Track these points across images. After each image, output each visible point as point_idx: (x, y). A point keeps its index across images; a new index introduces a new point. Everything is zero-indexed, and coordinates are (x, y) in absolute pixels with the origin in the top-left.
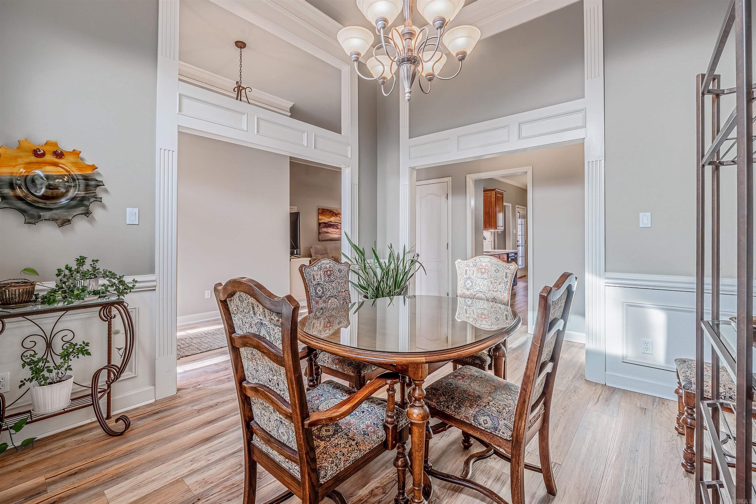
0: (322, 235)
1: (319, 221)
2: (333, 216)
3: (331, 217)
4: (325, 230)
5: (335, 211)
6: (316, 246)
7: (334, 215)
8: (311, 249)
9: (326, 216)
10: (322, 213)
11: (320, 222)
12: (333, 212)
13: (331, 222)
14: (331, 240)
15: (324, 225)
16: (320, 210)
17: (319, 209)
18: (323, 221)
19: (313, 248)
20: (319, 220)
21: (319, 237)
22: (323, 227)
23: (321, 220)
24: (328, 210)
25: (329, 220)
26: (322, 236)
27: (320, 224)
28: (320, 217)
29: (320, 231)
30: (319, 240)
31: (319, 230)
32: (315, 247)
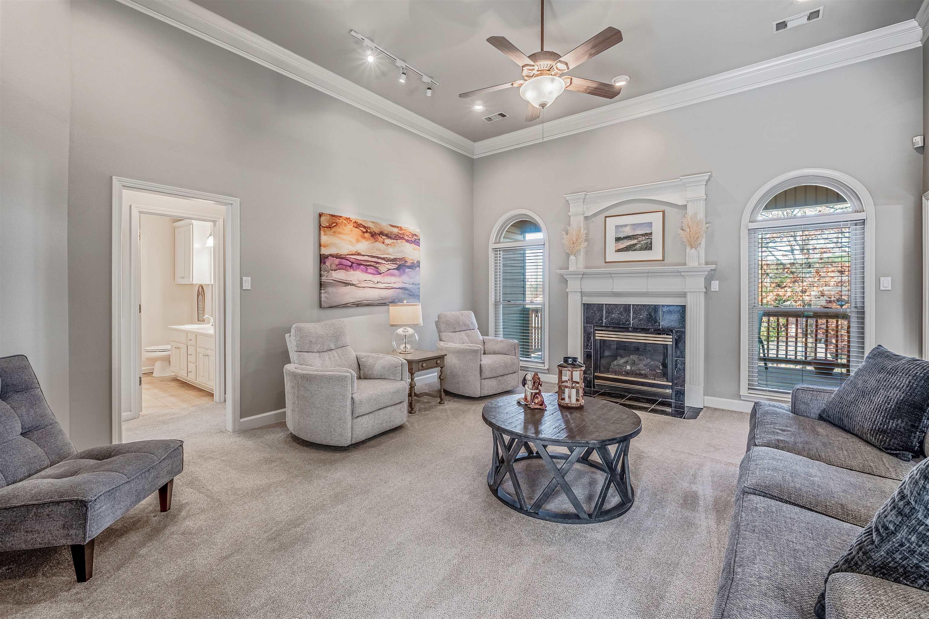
0: (330, 289)
1: (320, 250)
2: (365, 238)
3: (358, 241)
4: (340, 275)
5: (371, 225)
6: (302, 325)
7: (367, 235)
8: (287, 335)
9: (342, 236)
10: (329, 227)
11: (325, 251)
12: (365, 227)
13: (359, 254)
14: (358, 305)
15: (337, 261)
16: (323, 218)
17: (320, 215)
18: (334, 251)
19: (293, 331)
20: (320, 246)
21: (320, 297)
22: (334, 267)
23: (325, 246)
24: (348, 220)
25: (354, 249)
26: (328, 295)
27: (323, 259)
28: (324, 238)
29: (324, 279)
30: (321, 306)
31: (321, 276)
32: (299, 330)
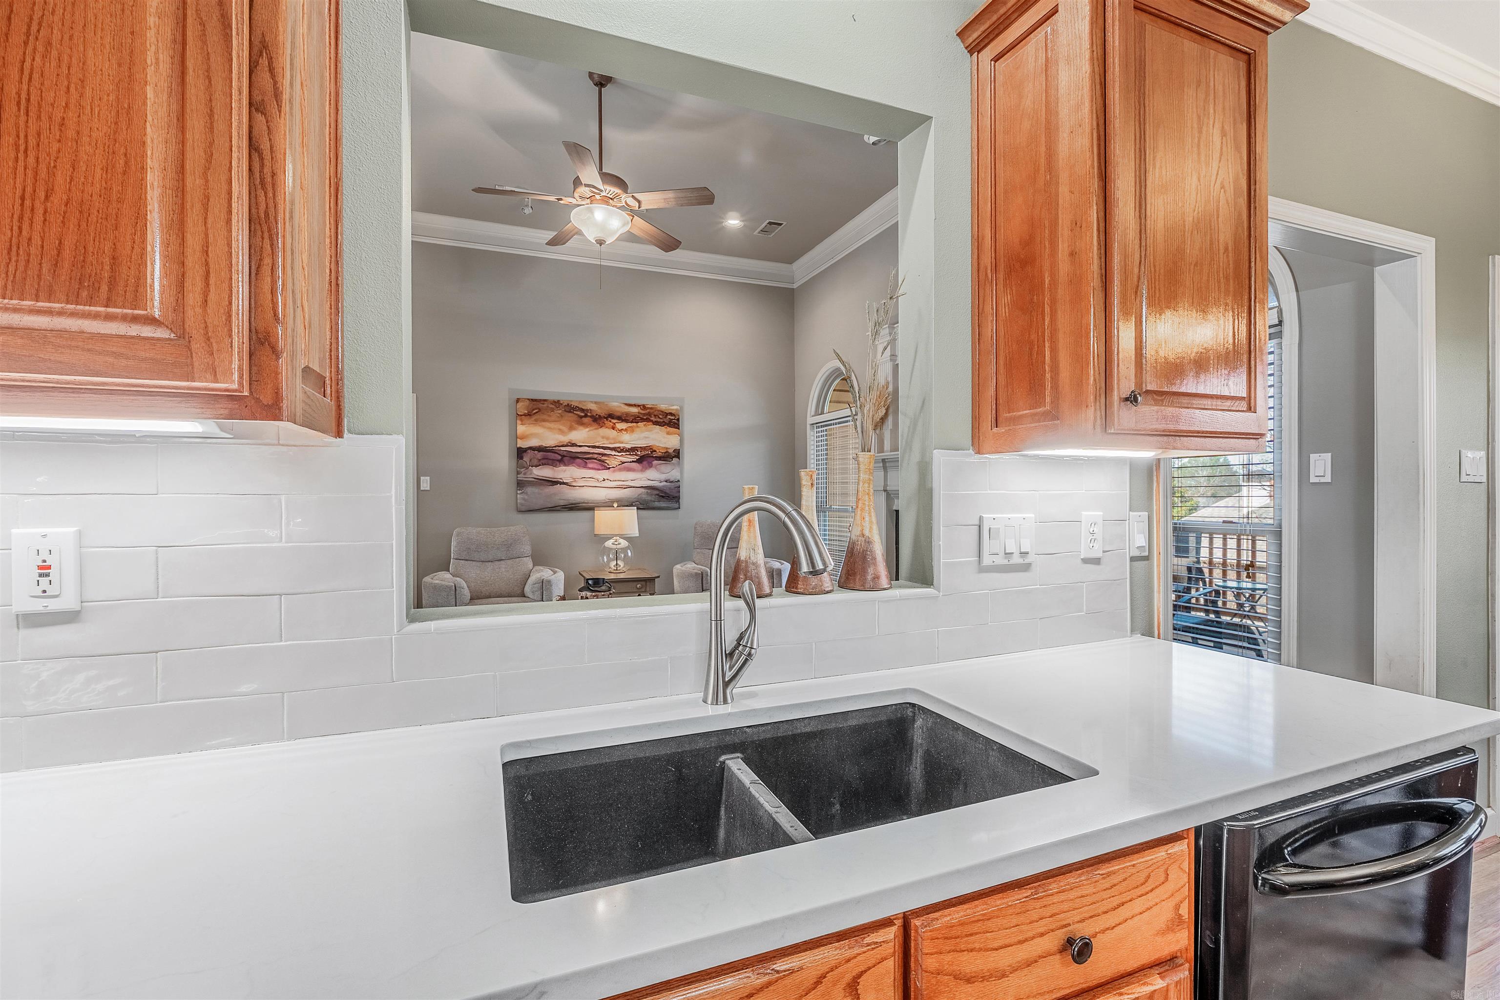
0: (533, 489)
1: (517, 442)
2: (582, 424)
3: (571, 428)
4: (544, 472)
5: (593, 407)
7: (586, 420)
9: (548, 424)
10: (529, 415)
11: (521, 444)
12: (582, 410)
13: (573, 445)
14: (573, 507)
15: (540, 455)
16: (521, 405)
17: (518, 401)
18: (534, 442)
20: (517, 436)
21: (520, 498)
22: (535, 462)
23: (523, 438)
24: (557, 403)
25: (565, 439)
26: (526, 497)
27: (520, 453)
28: (521, 429)
29: (524, 477)
30: (518, 509)
31: (519, 473)
